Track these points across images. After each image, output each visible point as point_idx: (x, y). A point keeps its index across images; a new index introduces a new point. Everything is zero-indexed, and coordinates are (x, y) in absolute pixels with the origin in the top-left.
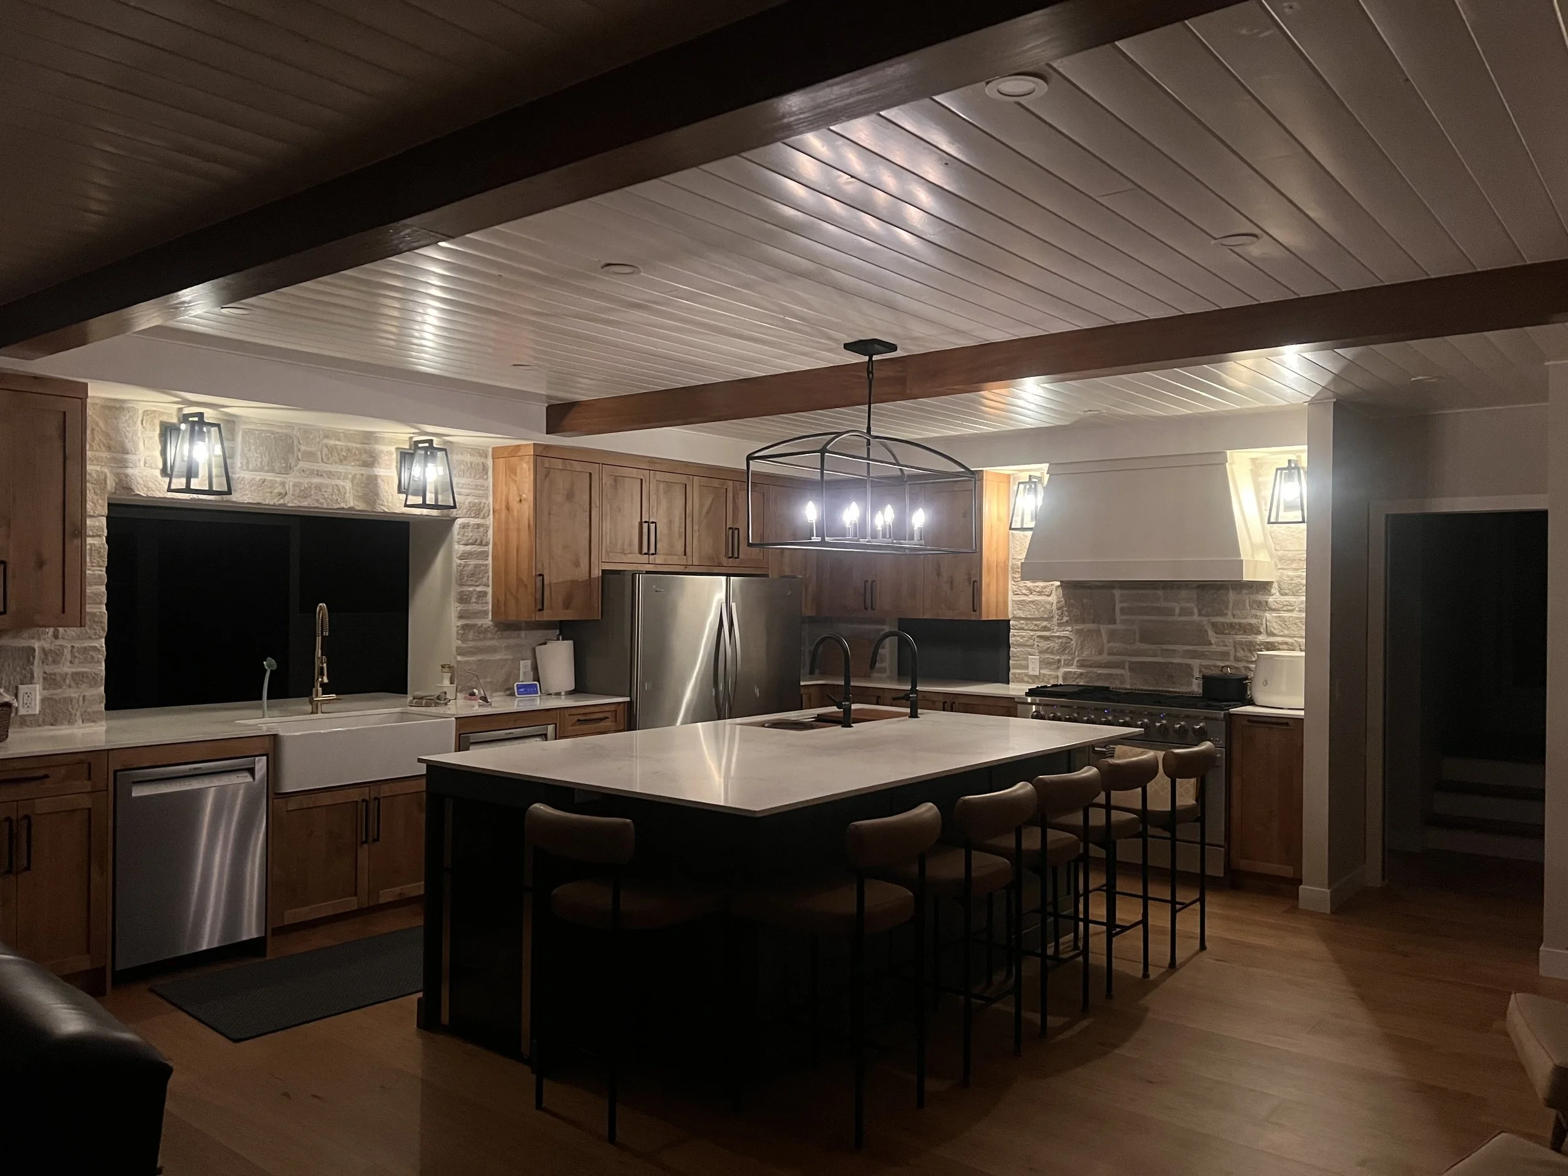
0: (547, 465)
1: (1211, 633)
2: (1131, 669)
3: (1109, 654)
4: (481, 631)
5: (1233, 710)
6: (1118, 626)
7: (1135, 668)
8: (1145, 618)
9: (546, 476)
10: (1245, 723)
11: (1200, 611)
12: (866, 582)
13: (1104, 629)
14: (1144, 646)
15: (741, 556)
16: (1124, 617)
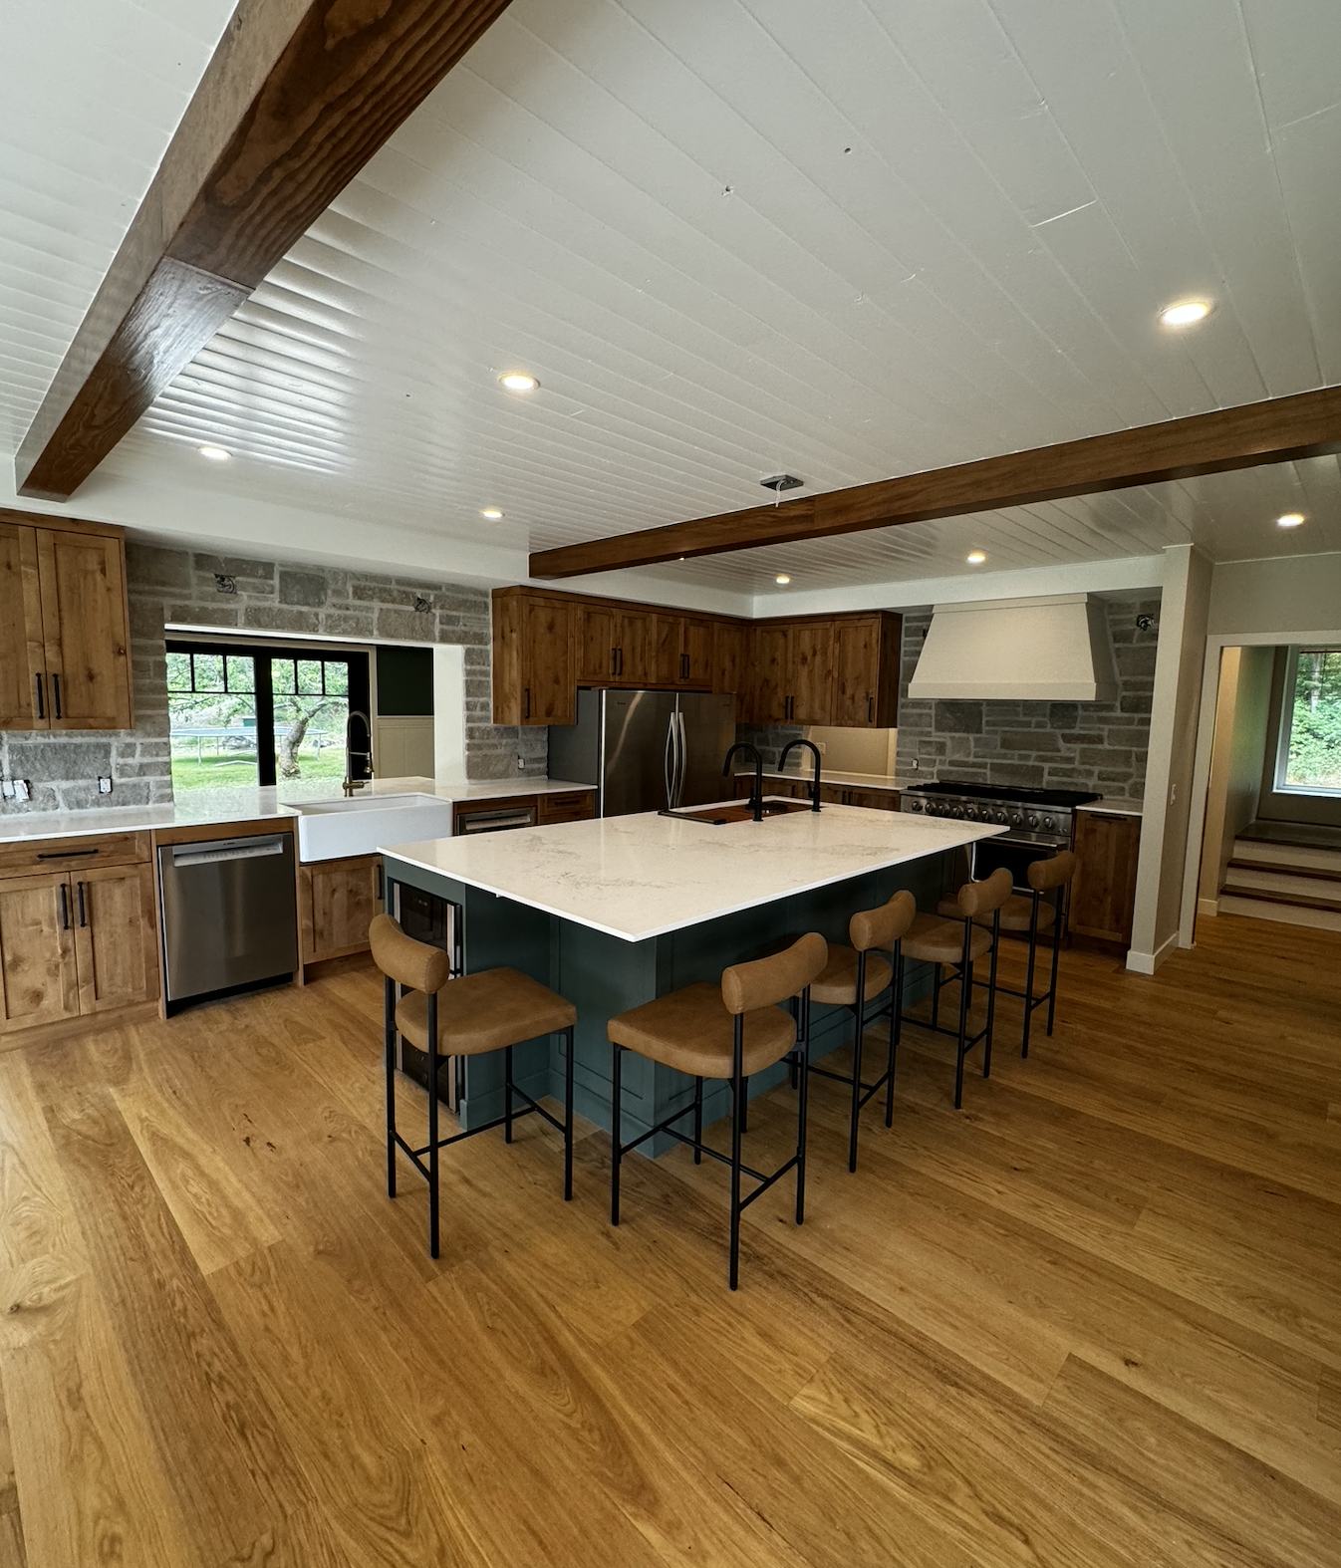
0: (532, 603)
1: (1061, 741)
2: (991, 770)
3: (975, 757)
4: (487, 733)
5: (1078, 807)
6: (983, 735)
7: (995, 768)
8: (1006, 729)
9: (530, 612)
10: (1089, 817)
11: (1052, 724)
12: (787, 697)
13: (971, 737)
14: (1004, 751)
15: (691, 676)
16: (988, 728)
